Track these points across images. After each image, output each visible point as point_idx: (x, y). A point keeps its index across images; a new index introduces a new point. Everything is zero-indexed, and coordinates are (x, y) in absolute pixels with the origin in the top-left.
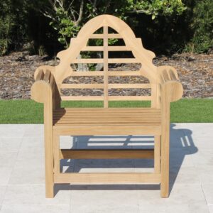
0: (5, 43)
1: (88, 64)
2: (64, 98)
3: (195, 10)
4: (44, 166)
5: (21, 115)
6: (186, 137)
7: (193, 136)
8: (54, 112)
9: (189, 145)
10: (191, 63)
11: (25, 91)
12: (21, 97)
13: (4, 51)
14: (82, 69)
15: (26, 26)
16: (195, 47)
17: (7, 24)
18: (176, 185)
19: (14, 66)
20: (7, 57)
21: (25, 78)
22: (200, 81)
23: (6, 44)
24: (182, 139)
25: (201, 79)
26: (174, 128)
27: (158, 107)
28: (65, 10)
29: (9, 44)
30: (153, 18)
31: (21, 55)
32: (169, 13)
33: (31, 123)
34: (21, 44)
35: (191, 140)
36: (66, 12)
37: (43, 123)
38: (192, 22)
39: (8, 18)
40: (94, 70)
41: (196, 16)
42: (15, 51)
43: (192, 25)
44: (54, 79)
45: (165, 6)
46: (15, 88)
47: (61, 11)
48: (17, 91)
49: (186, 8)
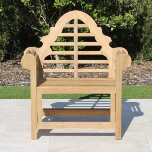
0: (3, 52)
1: (64, 64)
2: (45, 71)
4: (30, 123)
5: (14, 94)
6: (135, 107)
7: (140, 106)
8: (38, 80)
9: (137, 111)
10: (140, 66)
11: (17, 81)
12: (14, 85)
13: (2, 59)
14: (60, 67)
15: (18, 41)
16: (144, 56)
17: (4, 38)
18: (127, 133)
20: (4, 63)
22: (147, 75)
23: (3, 54)
24: (132, 108)
25: (148, 74)
26: (127, 101)
27: (114, 77)
28: (47, 23)
29: (5, 54)
30: (112, 29)
31: (15, 61)
32: (124, 27)
33: (22, 99)
34: (14, 55)
35: (139, 108)
36: (48, 25)
37: (30, 99)
38: (142, 37)
39: (5, 34)
40: (68, 68)
41: (145, 33)
42: (10, 60)
43: (142, 40)
44: (38, 57)
45: (121, 20)
46: (10, 79)
47: (44, 24)
48: (11, 81)
49: (136, 23)
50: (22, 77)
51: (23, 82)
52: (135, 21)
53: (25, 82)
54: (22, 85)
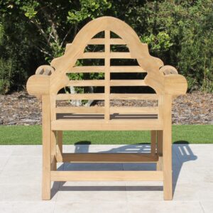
3: (179, 55)
5: (12, 137)
11: (20, 119)
12: (15, 124)
13: (7, 91)
19: (13, 101)
21: (22, 109)
23: (8, 84)
25: (187, 109)
29: (11, 84)
33: (21, 144)
39: (10, 61)
45: (152, 41)
46: (11, 116)
47: (55, 46)
48: (12, 119)
49: (172, 44)
50: (27, 113)
51: (28, 120)
52: (171, 42)
53: (30, 120)
54: (25, 124)
